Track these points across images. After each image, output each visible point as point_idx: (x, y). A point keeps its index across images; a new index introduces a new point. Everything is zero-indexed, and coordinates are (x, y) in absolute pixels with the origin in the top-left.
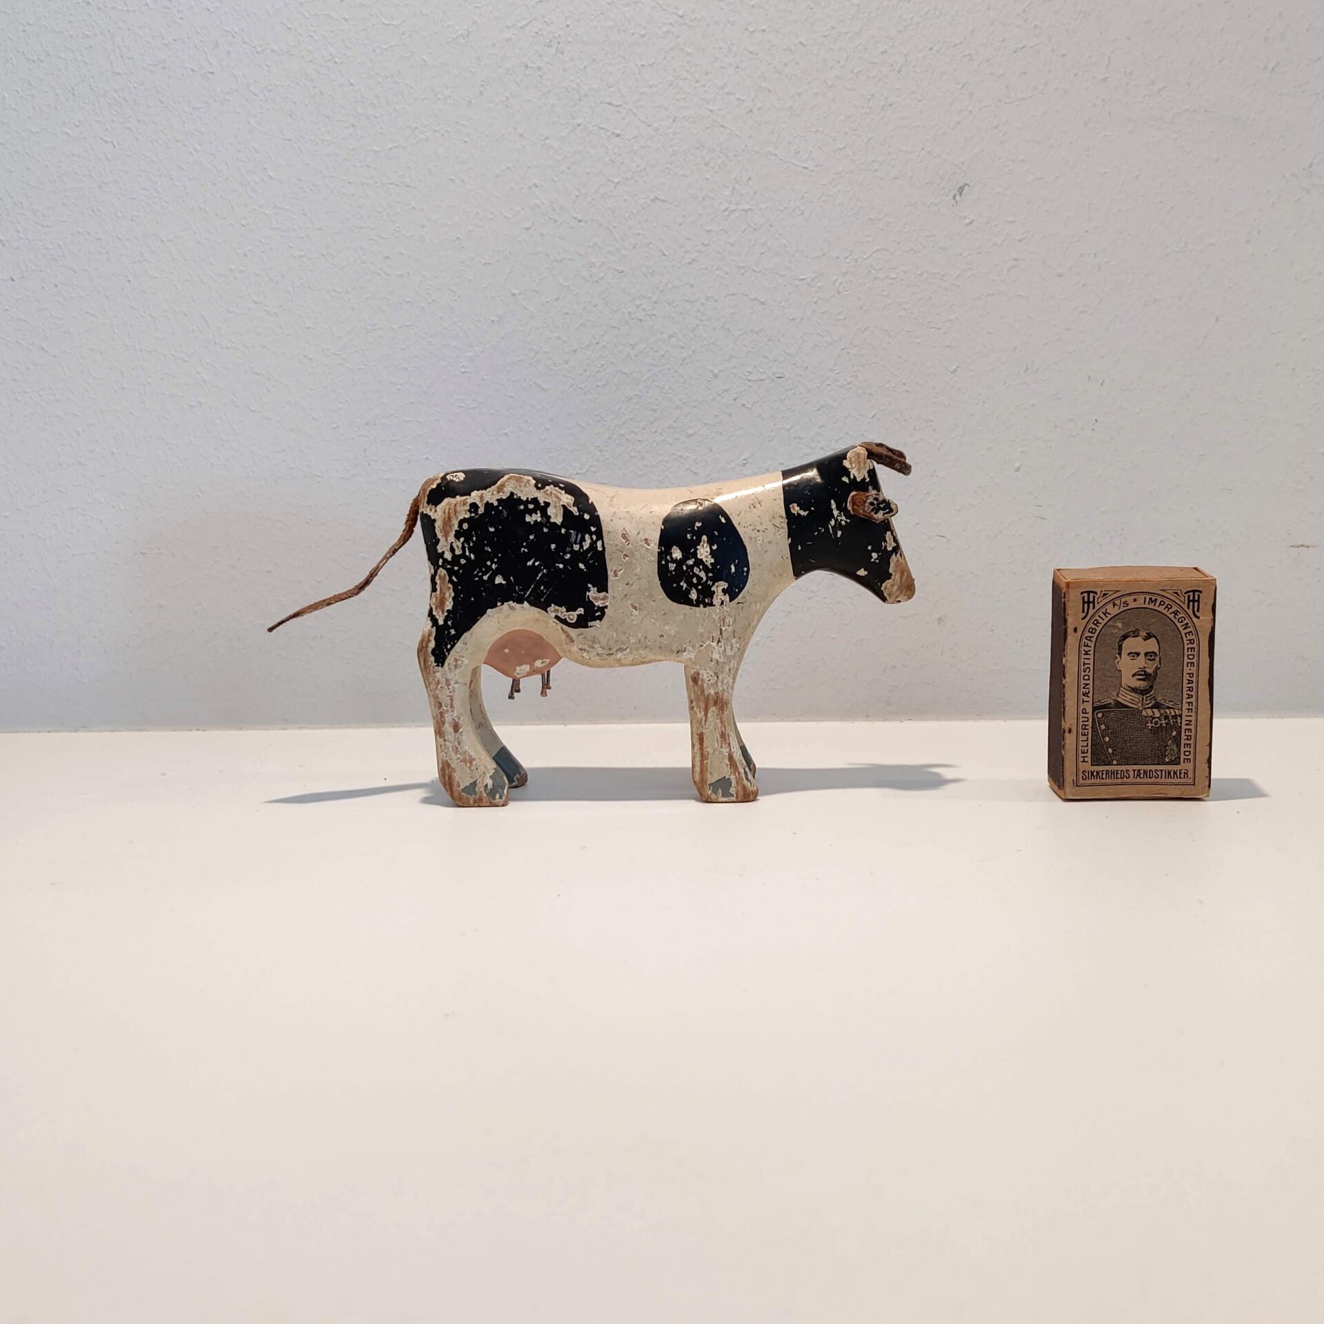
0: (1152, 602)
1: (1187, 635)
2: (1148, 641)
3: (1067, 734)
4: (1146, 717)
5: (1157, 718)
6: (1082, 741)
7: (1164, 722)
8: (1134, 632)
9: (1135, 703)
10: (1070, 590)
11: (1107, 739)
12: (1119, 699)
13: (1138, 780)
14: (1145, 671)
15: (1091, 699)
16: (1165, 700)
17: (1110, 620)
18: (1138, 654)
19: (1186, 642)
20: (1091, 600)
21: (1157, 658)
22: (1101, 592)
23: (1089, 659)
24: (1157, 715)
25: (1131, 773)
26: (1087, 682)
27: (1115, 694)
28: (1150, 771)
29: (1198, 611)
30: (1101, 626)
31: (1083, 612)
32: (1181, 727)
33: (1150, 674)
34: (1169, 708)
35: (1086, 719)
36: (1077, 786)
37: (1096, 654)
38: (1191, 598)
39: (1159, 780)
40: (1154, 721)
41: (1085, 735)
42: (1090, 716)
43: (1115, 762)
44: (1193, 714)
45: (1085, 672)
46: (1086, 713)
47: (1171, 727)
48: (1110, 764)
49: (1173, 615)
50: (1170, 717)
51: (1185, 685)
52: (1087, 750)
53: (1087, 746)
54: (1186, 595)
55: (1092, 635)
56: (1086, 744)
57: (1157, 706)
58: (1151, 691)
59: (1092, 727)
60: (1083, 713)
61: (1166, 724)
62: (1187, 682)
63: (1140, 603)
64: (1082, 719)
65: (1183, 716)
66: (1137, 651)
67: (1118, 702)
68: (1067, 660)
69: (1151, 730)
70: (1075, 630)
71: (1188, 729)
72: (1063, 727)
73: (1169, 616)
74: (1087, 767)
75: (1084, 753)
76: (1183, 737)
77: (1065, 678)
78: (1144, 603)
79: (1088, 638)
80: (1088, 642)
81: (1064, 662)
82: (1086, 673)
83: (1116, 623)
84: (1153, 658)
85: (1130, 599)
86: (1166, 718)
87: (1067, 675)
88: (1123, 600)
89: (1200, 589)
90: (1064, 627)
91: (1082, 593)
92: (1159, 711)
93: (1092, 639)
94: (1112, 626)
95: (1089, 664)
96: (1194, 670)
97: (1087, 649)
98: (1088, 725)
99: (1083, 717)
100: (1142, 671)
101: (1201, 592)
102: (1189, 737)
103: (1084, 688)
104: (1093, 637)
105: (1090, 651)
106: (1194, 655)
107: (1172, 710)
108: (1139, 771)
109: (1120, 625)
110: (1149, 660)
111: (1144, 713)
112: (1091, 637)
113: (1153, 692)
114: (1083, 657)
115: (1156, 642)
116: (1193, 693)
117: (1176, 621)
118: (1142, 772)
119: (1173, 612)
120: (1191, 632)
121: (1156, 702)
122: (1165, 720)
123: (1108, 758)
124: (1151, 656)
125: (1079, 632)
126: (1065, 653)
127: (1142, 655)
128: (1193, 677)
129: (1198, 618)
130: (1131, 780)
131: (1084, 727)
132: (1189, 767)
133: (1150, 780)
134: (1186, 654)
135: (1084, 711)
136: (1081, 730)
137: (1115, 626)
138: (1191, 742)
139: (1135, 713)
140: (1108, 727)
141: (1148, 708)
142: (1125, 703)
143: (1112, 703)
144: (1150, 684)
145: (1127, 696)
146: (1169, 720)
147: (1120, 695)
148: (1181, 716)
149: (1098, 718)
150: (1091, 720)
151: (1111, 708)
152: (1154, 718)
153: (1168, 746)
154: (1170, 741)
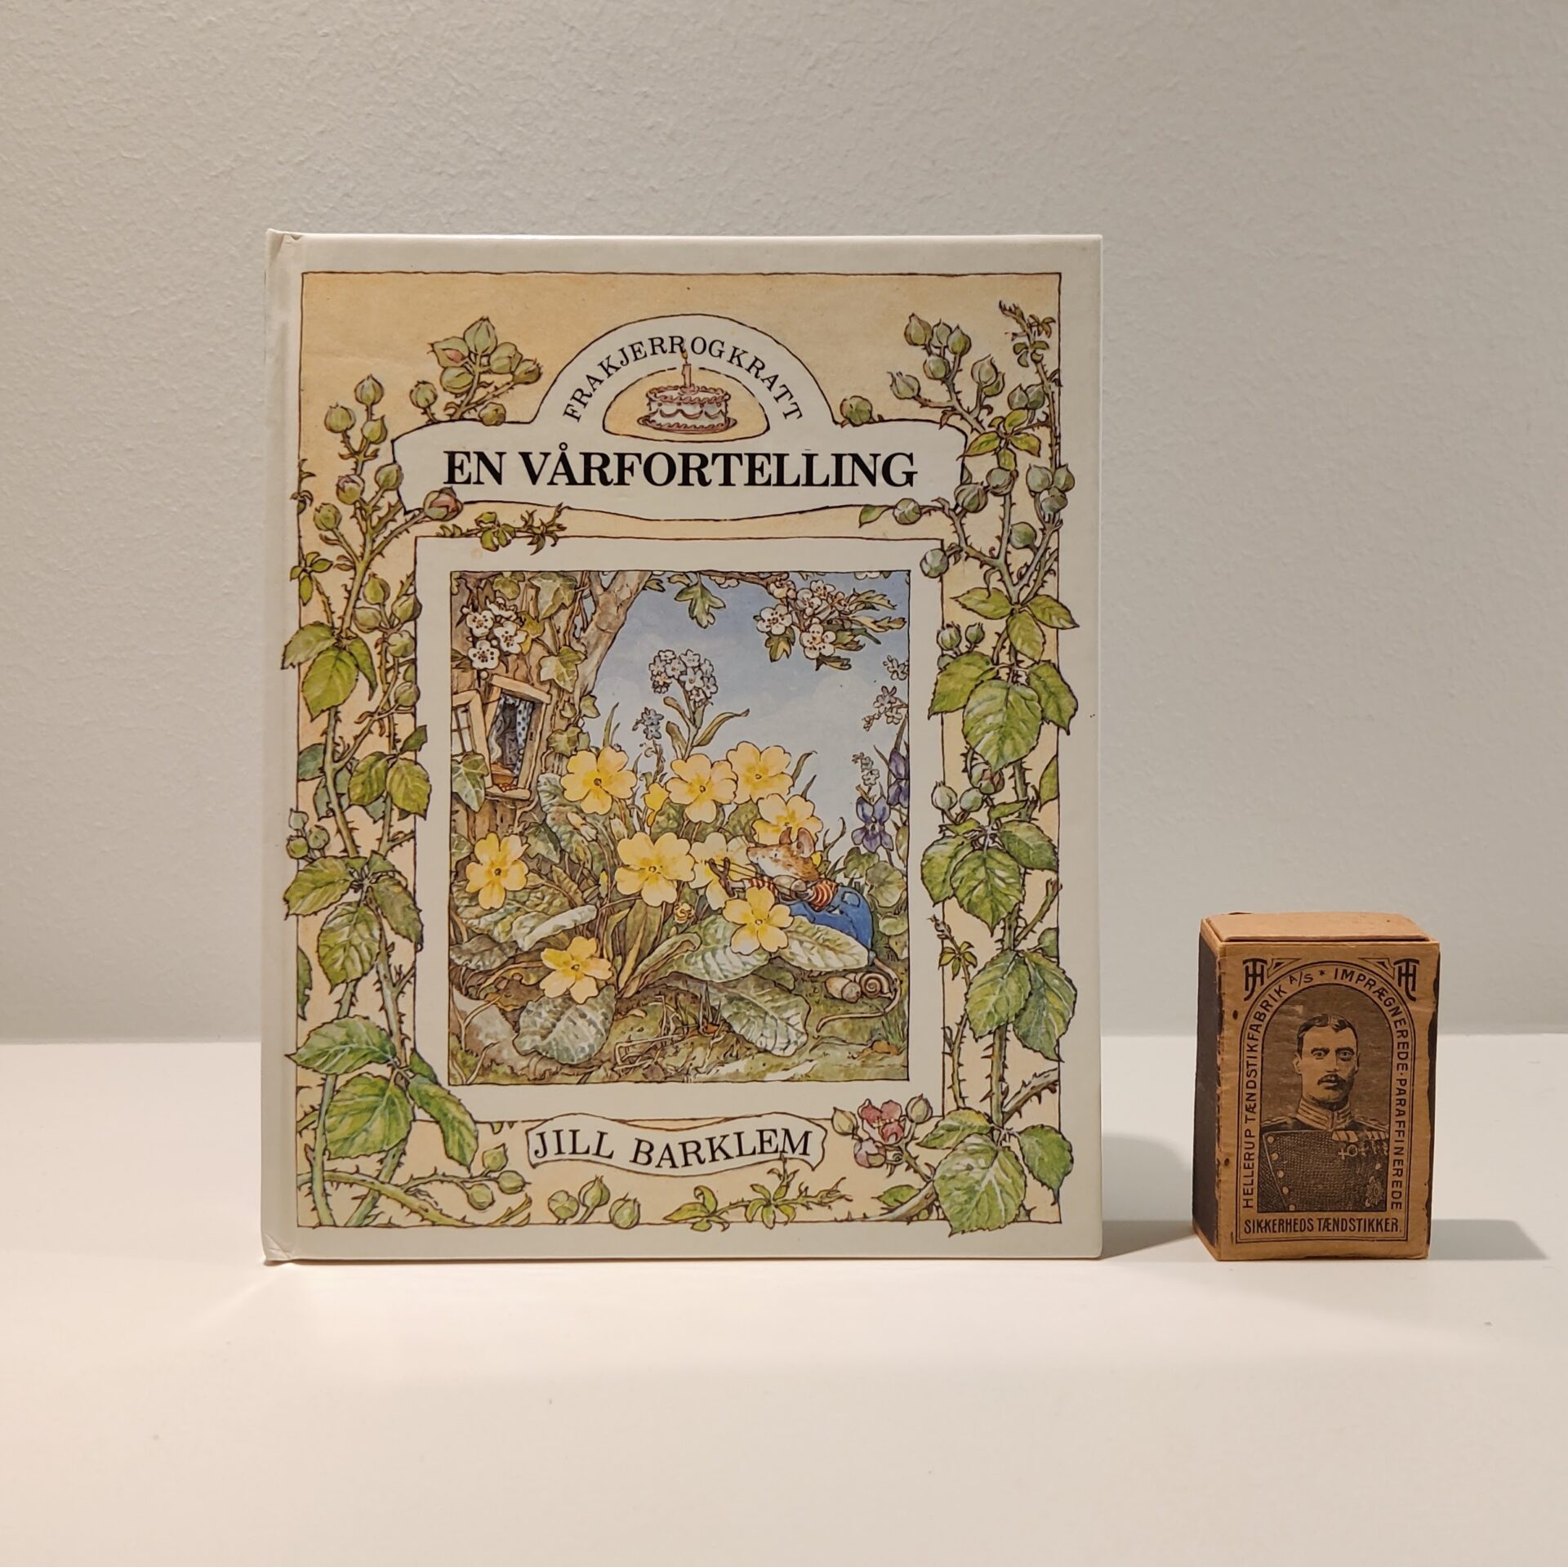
0: (1347, 976)
1: (1398, 1024)
2: (1340, 1033)
3: (1222, 1167)
4: (1337, 1142)
5: (1354, 1143)
6: (1245, 1174)
7: (1363, 1149)
8: (1320, 1019)
9: (1322, 1122)
10: (1228, 961)
11: (1281, 1174)
12: (1298, 1117)
13: (1326, 1233)
14: (1336, 1076)
15: (1257, 1116)
16: (1365, 1119)
17: (1286, 1000)
18: (1327, 1051)
19: (1396, 1035)
20: (1258, 971)
21: (1354, 1057)
22: (1273, 960)
23: (1255, 1057)
24: (1354, 1139)
25: (1316, 1224)
26: (1252, 1091)
27: (1293, 1108)
29: (1413, 989)
30: (1273, 1010)
31: (1247, 989)
32: (1389, 1157)
33: (1344, 1081)
34: (1371, 1129)
35: (1251, 1146)
36: (1237, 1242)
37: (1265, 1050)
38: (1404, 971)
39: (1356, 1234)
40: (1349, 1148)
41: (1246, 1170)
42: (1256, 1140)
43: (1292, 1207)
44: (1406, 1139)
45: (1249, 1076)
46: (1250, 1136)
47: (1374, 1158)
48: (1285, 1210)
49: (1377, 994)
50: (1372, 1144)
51: (1394, 1098)
52: (1252, 1189)
53: (1252, 1184)
54: (1397, 964)
55: (1260, 1023)
56: (1248, 1182)
57: (1355, 1127)
58: (1345, 1105)
59: (1260, 1157)
60: (1246, 1136)
61: (1367, 1152)
62: (1398, 1092)
63: (1330, 977)
64: (1245, 1145)
65: (1392, 1141)
66: (1326, 1047)
67: (1295, 1118)
68: (1221, 1060)
69: (1345, 1161)
70: (1235, 1015)
71: (1399, 1161)
72: (1216, 1156)
73: (1372, 996)
75: (1248, 1194)
76: (1391, 1171)
77: (1218, 1084)
78: (1336, 978)
79: (1253, 1027)
80: (1255, 1032)
81: (1218, 1062)
82: (1251, 1078)
83: (1294, 1007)
84: (1347, 1056)
85: (1314, 972)
86: (1368, 1143)
87: (1223, 1081)
88: (1304, 973)
89: (1417, 958)
90: (1220, 1010)
91: (1245, 962)
92: (1357, 1133)
93: (1259, 1030)
94: (1289, 1010)
95: (1253, 1068)
96: (1407, 1075)
97: (1252, 1043)
98: (1251, 1155)
99: (1247, 1143)
100: (1331, 1075)
101: (1417, 962)
102: (1399, 1172)
103: (1247, 1100)
104: (1261, 1026)
105: (1256, 1046)
106: (1407, 1053)
107: (1374, 1133)
109: (1300, 1009)
110: (1343, 1060)
111: (1334, 1137)
112: (1258, 1026)
113: (1348, 1106)
114: (1247, 1053)
115: (1352, 1032)
116: (1406, 1108)
117: (1381, 1004)
119: (1378, 991)
120: (1403, 1019)
121: (1353, 1120)
122: (1365, 1146)
123: (1282, 1201)
124: (1345, 1054)
125: (1242, 1017)
126: (1221, 1049)
127: (1332, 1053)
128: (1404, 1085)
129: (1413, 999)
130: (1316, 1233)
131: (1247, 1156)
132: (1400, 1215)
133: (1343, 1234)
134: (1396, 1051)
135: (1248, 1134)
136: (1243, 1161)
137: (1294, 1010)
138: (1403, 1179)
139: (1321, 1138)
140: (1281, 1158)
141: (1339, 1130)
142: (1308, 1122)
143: (1290, 1122)
144: (1344, 1095)
145: (1311, 1112)
146: (1370, 1147)
147: (1300, 1111)
148: (1388, 1141)
149: (1268, 1143)
150: (1257, 1146)
151: (1286, 1130)
152: (1350, 1144)
153: (1368, 1183)
154: (1373, 1177)
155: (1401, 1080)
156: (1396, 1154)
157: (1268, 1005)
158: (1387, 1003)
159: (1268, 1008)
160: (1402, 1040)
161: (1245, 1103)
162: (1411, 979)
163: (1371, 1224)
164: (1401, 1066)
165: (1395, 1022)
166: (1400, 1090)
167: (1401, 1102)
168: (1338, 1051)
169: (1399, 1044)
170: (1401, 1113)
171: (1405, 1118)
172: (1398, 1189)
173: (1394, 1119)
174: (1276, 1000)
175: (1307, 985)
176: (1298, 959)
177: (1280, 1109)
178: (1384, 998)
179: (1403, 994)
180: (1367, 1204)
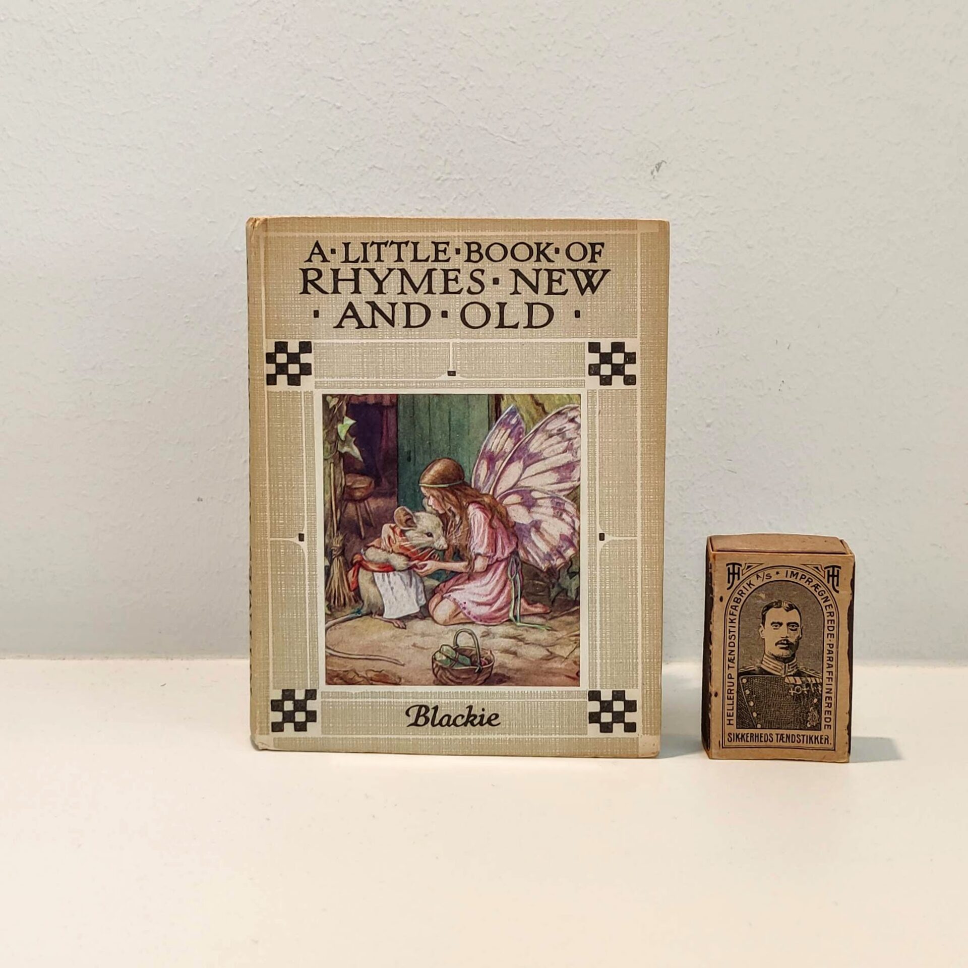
0: (794, 576)
2: (790, 612)
3: (713, 697)
4: (788, 684)
5: (800, 685)
6: (728, 704)
7: (805, 689)
8: (777, 603)
9: (778, 670)
10: (716, 562)
11: (752, 704)
12: (763, 666)
13: (781, 743)
14: (787, 641)
15: (736, 665)
16: (806, 670)
17: (753, 591)
18: (781, 624)
19: (826, 615)
20: (736, 571)
21: (799, 629)
22: (745, 564)
23: (734, 627)
24: (799, 682)
25: (775, 737)
26: (732, 649)
27: (758, 661)
29: (837, 585)
30: (745, 596)
31: (729, 582)
32: (822, 695)
33: (792, 644)
34: (810, 676)
35: (732, 684)
37: (741, 622)
38: (831, 573)
39: (801, 744)
40: (796, 688)
41: (730, 699)
43: (759, 726)
44: (833, 683)
45: (730, 639)
47: (813, 695)
48: (755, 727)
49: (814, 588)
50: (812, 685)
51: (825, 655)
52: (733, 713)
53: (733, 709)
54: (826, 570)
55: (737, 604)
57: (799, 674)
58: (793, 660)
59: (738, 692)
60: (729, 678)
61: (808, 691)
62: (828, 652)
63: (782, 576)
65: (824, 685)
67: (762, 668)
68: (713, 627)
69: (793, 697)
70: (721, 599)
71: (829, 697)
72: (709, 691)
73: (810, 589)
75: (730, 716)
76: (824, 704)
77: (711, 644)
78: (786, 576)
79: (733, 608)
80: (734, 611)
83: (760, 594)
84: (794, 628)
85: (772, 572)
86: (808, 685)
87: (713, 642)
88: (766, 573)
90: (711, 595)
91: (727, 565)
92: (801, 679)
93: (737, 608)
94: (756, 596)
95: (734, 632)
96: (834, 641)
97: (732, 617)
99: (728, 682)
100: (784, 640)
101: (840, 567)
102: (829, 705)
103: (729, 654)
105: (735, 619)
106: (834, 627)
107: (813, 679)
109: (763, 596)
110: (792, 630)
113: (795, 660)
114: (729, 624)
115: (798, 613)
116: (833, 663)
117: (816, 594)
118: (785, 736)
120: (831, 605)
121: (798, 670)
122: (807, 687)
123: (752, 721)
124: (793, 626)
125: (725, 601)
126: (712, 621)
127: (785, 625)
128: (832, 647)
129: (837, 592)
130: (774, 743)
131: (729, 691)
132: (828, 732)
133: (792, 745)
134: (826, 625)
135: (730, 676)
136: (726, 694)
137: (759, 596)
138: (832, 709)
139: (778, 680)
140: (752, 692)
141: (790, 676)
142: (769, 670)
143: (757, 669)
144: (792, 653)
145: (771, 663)
146: (810, 688)
147: (763, 662)
148: (821, 684)
149: (743, 683)
150: (736, 685)
151: (755, 674)
152: (796, 685)
153: (809, 712)
154: (812, 708)
155: (830, 645)
157: (742, 593)
158: (820, 594)
160: (830, 618)
162: (836, 578)
163: (811, 738)
164: (829, 636)
165: (826, 607)
167: (830, 659)
168: (788, 624)
169: (828, 621)
170: (830, 666)
171: (833, 669)
172: (829, 716)
173: (825, 670)
174: (748, 590)
175: (768, 581)
176: (761, 564)
177: (750, 661)
178: (818, 591)
179: (830, 586)
180: (809, 726)
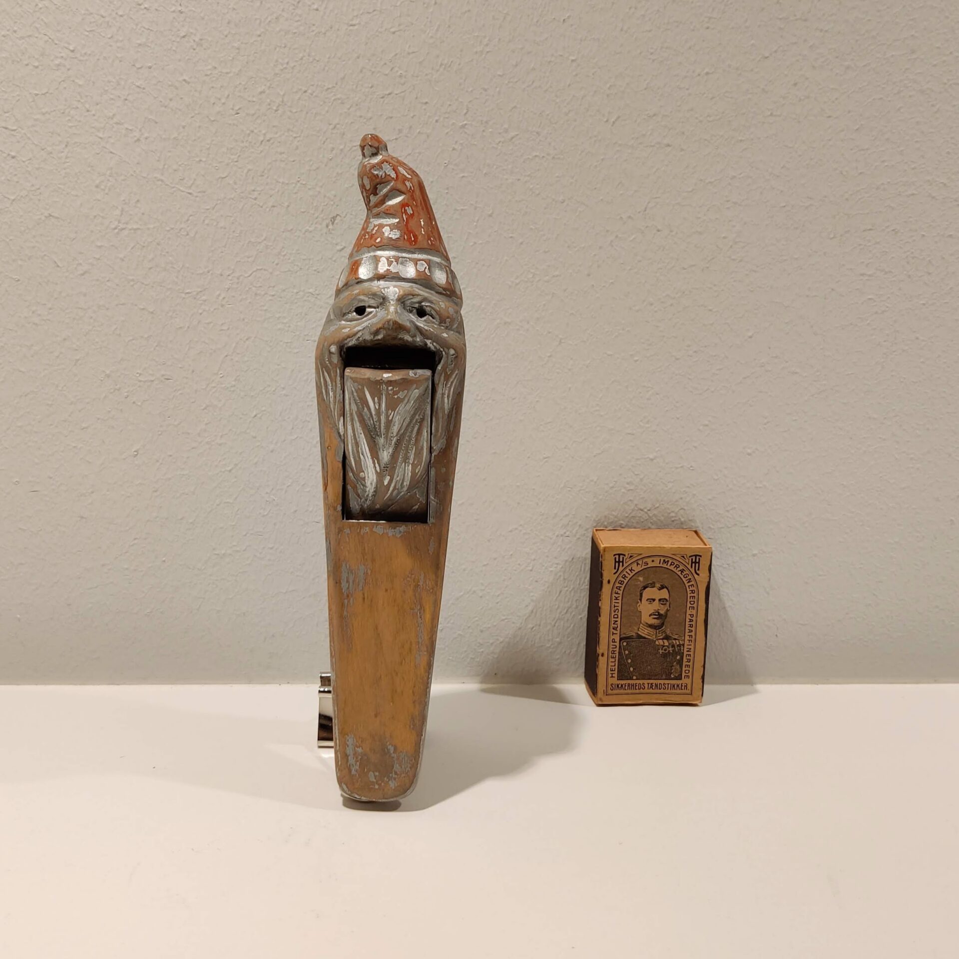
0: (665, 563)
1: (690, 587)
2: (662, 591)
3: (600, 657)
4: (658, 645)
5: (666, 646)
6: (612, 662)
7: (671, 649)
8: (651, 584)
9: (651, 635)
10: (605, 553)
11: (629, 661)
12: (639, 633)
13: (651, 691)
14: (658, 612)
15: (618, 632)
16: (672, 635)
17: (633, 575)
18: (654, 600)
19: (689, 592)
20: (621, 560)
21: (668, 603)
22: (628, 554)
23: (618, 603)
24: (666, 643)
25: (646, 686)
26: (616, 619)
27: (636, 629)
28: (660, 684)
29: (698, 570)
30: (627, 579)
31: (615, 568)
32: (683, 653)
33: (662, 615)
34: (675, 639)
35: (614, 647)
36: (606, 695)
37: (624, 599)
38: (694, 561)
39: (666, 691)
40: (664, 648)
41: (613, 658)
42: (617, 644)
43: (635, 678)
44: (693, 644)
45: (615, 612)
46: (615, 642)
47: (676, 653)
48: (631, 679)
49: (680, 572)
50: (676, 646)
51: (687, 623)
52: (615, 668)
53: (615, 666)
54: (690, 559)
55: (621, 585)
56: (614, 664)
57: (667, 638)
58: (662, 627)
59: (619, 653)
60: (612, 642)
61: (673, 651)
63: (656, 564)
64: (612, 647)
65: (685, 646)
66: (654, 598)
67: (637, 633)
68: (602, 603)
69: (662, 655)
70: (609, 582)
71: (689, 655)
72: (597, 652)
73: (678, 573)
74: (615, 681)
75: (613, 671)
76: (685, 660)
77: (600, 616)
78: (660, 563)
79: (618, 588)
80: (618, 590)
81: (600, 605)
82: (616, 613)
83: (638, 577)
84: (664, 603)
85: (649, 560)
86: (673, 646)
87: (602, 615)
88: (644, 561)
89: (700, 554)
90: (601, 579)
91: (614, 555)
92: (668, 641)
93: (621, 589)
94: (636, 579)
95: (618, 606)
96: (694, 612)
97: (617, 596)
98: (615, 651)
99: (613, 645)
100: (656, 612)
101: (701, 556)
102: (689, 661)
103: (614, 624)
104: (621, 587)
105: (619, 597)
106: (694, 601)
107: (677, 641)
108: (652, 684)
109: (641, 579)
110: (662, 604)
111: (657, 643)
112: (620, 587)
113: (664, 627)
114: (614, 601)
115: (667, 591)
116: (693, 629)
117: (682, 577)
118: (654, 685)
119: (680, 570)
120: (693, 585)
121: (666, 635)
122: (672, 648)
123: (629, 674)
124: (663, 601)
125: (612, 583)
126: (601, 598)
127: (657, 601)
128: (693, 616)
129: (698, 575)
130: (646, 690)
131: (613, 652)
132: (687, 681)
133: (659, 691)
134: (689, 600)
136: (610, 654)
137: (638, 579)
138: (691, 664)
139: (651, 642)
140: (630, 653)
141: (660, 639)
142: (643, 635)
143: (634, 635)
144: (662, 622)
145: (646, 630)
146: (675, 648)
147: (640, 629)
148: (683, 645)
149: (623, 646)
150: (618, 647)
151: (633, 639)
152: (664, 646)
153: (673, 666)
154: (675, 663)
155: (691, 615)
156: (688, 651)
157: (625, 577)
158: (685, 576)
159: (626, 578)
160: (692, 595)
161: (612, 625)
162: (697, 565)
163: (674, 686)
164: (691, 608)
165: (689, 586)
166: (690, 620)
167: (691, 626)
168: (660, 600)
169: (690, 597)
170: (691, 631)
171: (693, 634)
172: (688, 669)
173: (687, 634)
174: (629, 574)
175: (646, 567)
176: (641, 554)
177: (630, 629)
178: (683, 574)
179: (693, 571)
180: (672, 676)
